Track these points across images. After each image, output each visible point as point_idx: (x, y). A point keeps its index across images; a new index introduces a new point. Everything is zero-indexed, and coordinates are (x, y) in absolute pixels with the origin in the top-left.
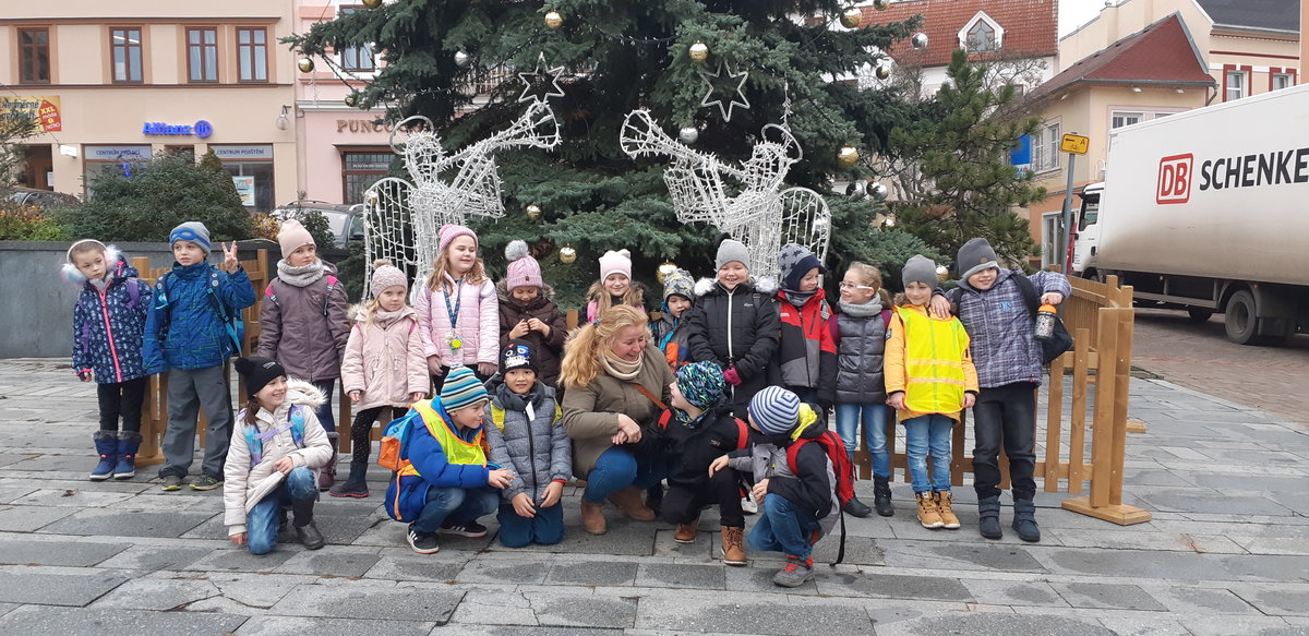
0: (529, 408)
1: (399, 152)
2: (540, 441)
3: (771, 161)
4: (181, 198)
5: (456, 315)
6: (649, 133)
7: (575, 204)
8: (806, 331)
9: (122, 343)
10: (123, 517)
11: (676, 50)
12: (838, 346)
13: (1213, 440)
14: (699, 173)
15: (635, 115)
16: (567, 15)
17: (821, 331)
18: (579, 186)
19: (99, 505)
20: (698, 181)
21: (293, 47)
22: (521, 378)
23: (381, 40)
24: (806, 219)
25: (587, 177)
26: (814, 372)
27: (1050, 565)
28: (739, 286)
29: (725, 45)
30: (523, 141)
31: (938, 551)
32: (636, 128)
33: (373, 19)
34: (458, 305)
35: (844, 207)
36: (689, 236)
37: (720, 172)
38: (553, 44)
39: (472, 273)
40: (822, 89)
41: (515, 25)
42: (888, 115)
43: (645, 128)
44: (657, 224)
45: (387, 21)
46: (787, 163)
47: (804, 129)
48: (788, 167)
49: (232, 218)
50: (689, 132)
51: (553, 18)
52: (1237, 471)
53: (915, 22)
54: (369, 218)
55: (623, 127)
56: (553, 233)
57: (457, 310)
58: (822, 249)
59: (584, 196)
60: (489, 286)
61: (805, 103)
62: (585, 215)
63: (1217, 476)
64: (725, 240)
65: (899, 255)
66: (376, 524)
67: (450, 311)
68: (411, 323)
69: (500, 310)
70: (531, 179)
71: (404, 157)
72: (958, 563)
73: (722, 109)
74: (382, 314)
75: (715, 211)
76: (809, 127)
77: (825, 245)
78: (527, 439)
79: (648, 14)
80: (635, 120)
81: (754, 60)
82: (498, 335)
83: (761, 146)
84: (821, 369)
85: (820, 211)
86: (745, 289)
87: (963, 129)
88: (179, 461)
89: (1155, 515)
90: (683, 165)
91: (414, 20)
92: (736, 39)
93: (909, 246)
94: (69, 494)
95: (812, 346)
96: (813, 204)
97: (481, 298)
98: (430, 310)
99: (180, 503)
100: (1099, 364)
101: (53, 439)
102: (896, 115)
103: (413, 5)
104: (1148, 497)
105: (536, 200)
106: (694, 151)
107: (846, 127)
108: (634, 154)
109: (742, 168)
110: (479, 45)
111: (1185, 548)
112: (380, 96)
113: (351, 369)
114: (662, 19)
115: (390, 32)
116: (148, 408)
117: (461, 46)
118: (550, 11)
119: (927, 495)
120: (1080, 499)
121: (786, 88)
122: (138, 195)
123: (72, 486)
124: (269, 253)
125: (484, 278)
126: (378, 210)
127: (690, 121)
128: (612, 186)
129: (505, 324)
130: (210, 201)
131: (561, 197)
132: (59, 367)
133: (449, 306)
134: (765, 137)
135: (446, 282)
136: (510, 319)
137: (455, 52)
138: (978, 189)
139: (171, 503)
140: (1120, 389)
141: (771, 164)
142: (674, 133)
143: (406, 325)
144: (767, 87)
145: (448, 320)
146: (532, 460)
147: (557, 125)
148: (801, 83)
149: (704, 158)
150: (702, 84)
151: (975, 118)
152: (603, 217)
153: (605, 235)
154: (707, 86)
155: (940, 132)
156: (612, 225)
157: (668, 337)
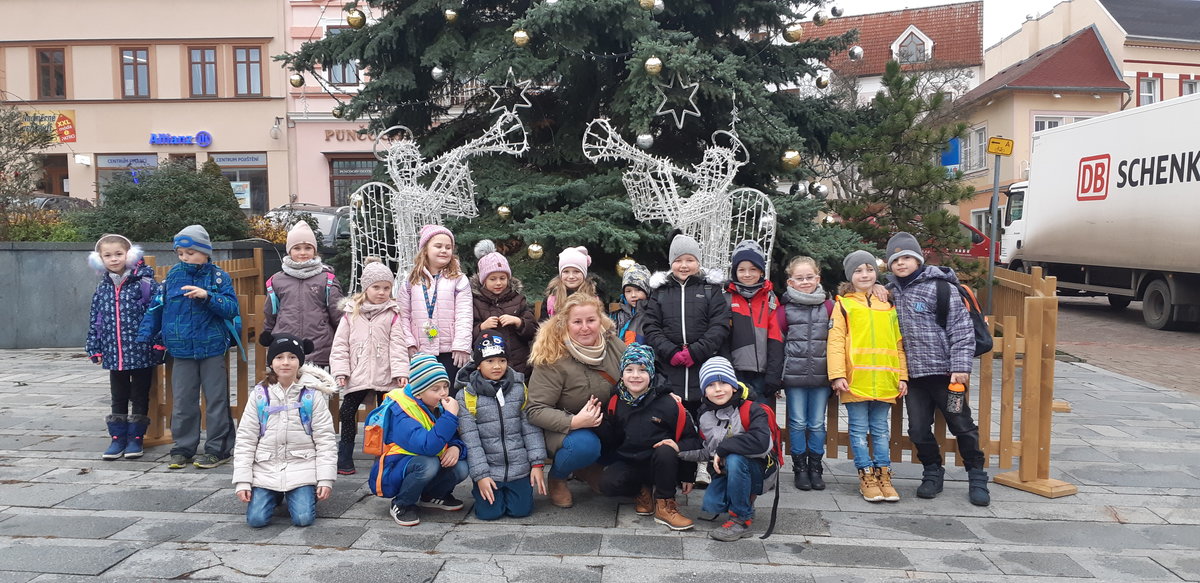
0: (500, 394)
1: (381, 159)
2: (511, 424)
3: (721, 164)
4: (184, 202)
5: (433, 307)
6: (609, 140)
7: (541, 205)
8: (755, 320)
9: (128, 335)
10: (133, 493)
11: (633, 64)
12: (785, 333)
13: (1133, 419)
14: (655, 176)
15: (596, 123)
16: (534, 33)
17: (769, 319)
18: (545, 188)
19: (112, 482)
20: (654, 183)
21: (285, 65)
22: (497, 366)
23: (365, 57)
24: (753, 217)
25: (552, 180)
26: (762, 358)
27: (983, 535)
28: (691, 277)
29: (677, 59)
30: (494, 148)
31: (879, 522)
32: (596, 136)
33: (358, 39)
34: (435, 298)
35: (788, 205)
36: (646, 233)
37: (674, 175)
38: (521, 60)
39: (449, 267)
40: (766, 98)
41: (487, 43)
42: (826, 121)
43: (605, 135)
44: (616, 222)
45: (370, 40)
46: (735, 166)
47: (751, 134)
48: (736, 170)
49: (230, 219)
50: (645, 138)
51: (521, 36)
52: (1156, 446)
53: (851, 36)
54: (354, 219)
55: (585, 135)
56: (521, 232)
57: (434, 302)
58: (768, 244)
59: (550, 198)
60: (464, 281)
61: (751, 112)
62: (551, 214)
63: (1138, 452)
64: (678, 235)
65: (840, 249)
66: (362, 499)
67: (428, 303)
68: (393, 315)
69: (473, 303)
70: (501, 182)
71: (386, 163)
72: (898, 534)
73: (675, 116)
74: (367, 306)
75: (670, 210)
76: (755, 133)
77: (771, 240)
78: (498, 422)
79: (607, 31)
80: (596, 128)
81: (704, 72)
82: (471, 327)
83: (711, 150)
84: (768, 356)
85: (766, 209)
86: (696, 281)
87: (897, 134)
88: (185, 442)
89: (1081, 488)
90: (640, 168)
91: (395, 38)
92: (688, 54)
93: (849, 241)
94: (84, 472)
95: (761, 334)
96: (760, 203)
97: (456, 292)
98: (410, 302)
99: (184, 480)
100: (1026, 350)
101: (70, 422)
102: (835, 121)
103: (393, 25)
104: (1074, 471)
105: (506, 201)
106: (650, 155)
107: (790, 133)
108: (595, 159)
109: (694, 171)
110: (454, 60)
111: (1109, 519)
112: (364, 108)
113: (338, 356)
114: (619, 36)
115: (373, 50)
116: (156, 393)
117: (437, 62)
118: (518, 30)
119: (868, 471)
120: (1010, 474)
122: (145, 199)
123: (86, 465)
124: (264, 251)
125: (459, 274)
126: (363, 212)
127: (646, 129)
128: (576, 188)
129: (478, 315)
130: (210, 203)
131: (529, 199)
132: (74, 357)
133: (427, 298)
134: (714, 142)
135: (425, 277)
136: (482, 311)
137: (432, 68)
138: (911, 188)
139: (176, 480)
140: (1045, 371)
141: (721, 167)
142: (631, 139)
143: (389, 316)
144: (717, 97)
145: (426, 312)
146: (503, 441)
147: (525, 133)
148: (747, 93)
149: (659, 162)
150: (657, 95)
151: (908, 123)
152: (567, 217)
153: (569, 233)
154: (661, 96)
155: (876, 137)
156: (576, 224)
157: (626, 326)
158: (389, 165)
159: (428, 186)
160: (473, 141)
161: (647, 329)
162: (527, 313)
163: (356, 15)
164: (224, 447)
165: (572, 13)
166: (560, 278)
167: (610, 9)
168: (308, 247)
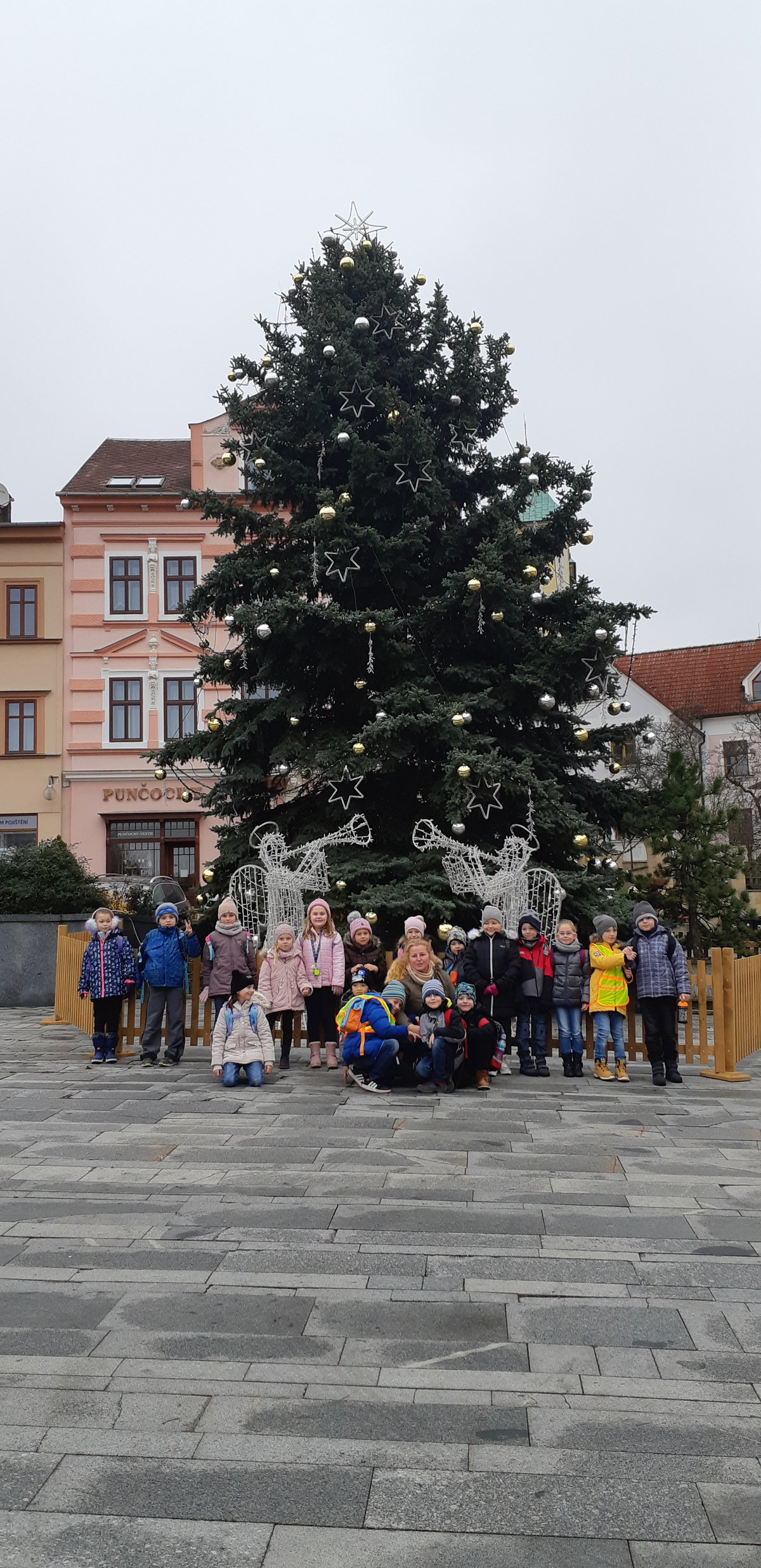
1: (254, 846)
3: (518, 850)
5: (318, 955)
6: (432, 835)
7: (373, 879)
8: (535, 962)
9: (108, 972)
11: (448, 768)
12: (554, 971)
14: (467, 860)
15: (423, 822)
16: (369, 744)
17: (544, 962)
18: (375, 866)
20: (466, 865)
21: (150, 760)
22: (360, 989)
24: (546, 889)
26: (540, 988)
28: (495, 934)
29: (483, 766)
30: (346, 840)
32: (423, 831)
33: (214, 739)
34: (319, 949)
35: (579, 880)
36: (461, 903)
37: (481, 858)
38: (357, 762)
39: (325, 929)
41: (323, 744)
42: (622, 802)
43: (430, 830)
44: (436, 894)
45: (225, 740)
46: (528, 851)
47: (545, 822)
48: (529, 854)
50: (459, 827)
51: (359, 746)
55: (415, 831)
56: (360, 902)
57: (318, 951)
58: (556, 912)
59: (380, 873)
60: (338, 937)
61: (545, 803)
62: (381, 887)
64: (487, 906)
67: (314, 952)
68: (299, 959)
69: (345, 951)
71: (258, 849)
73: (482, 810)
74: (282, 953)
75: (479, 886)
76: (549, 820)
77: (558, 909)
79: (426, 741)
80: (423, 826)
81: (505, 773)
82: (344, 968)
83: (510, 839)
84: (544, 986)
85: (553, 885)
86: (500, 936)
87: (684, 814)
88: (151, 1049)
90: (456, 853)
91: (248, 742)
92: (491, 763)
95: (539, 971)
96: (549, 880)
97: (333, 944)
102: (630, 801)
103: (247, 732)
105: (343, 876)
106: (463, 844)
107: (580, 819)
108: (422, 848)
109: (497, 855)
110: (298, 759)
113: (266, 988)
114: (437, 746)
115: (230, 750)
117: (283, 760)
118: (355, 743)
119: (603, 1061)
121: (530, 793)
125: (335, 932)
127: (459, 820)
128: (401, 865)
129: (348, 960)
131: (362, 874)
133: (313, 949)
134: (513, 834)
136: (352, 959)
137: (280, 765)
140: (726, 998)
141: (518, 852)
142: (448, 831)
143: (297, 960)
144: (516, 793)
145: (313, 958)
147: (370, 829)
148: (541, 790)
149: (469, 849)
150: (467, 794)
151: (688, 807)
152: (395, 889)
153: (398, 902)
154: (471, 794)
155: (665, 816)
156: (404, 895)
157: (451, 968)
158: (261, 852)
159: (293, 869)
160: (329, 835)
161: (467, 967)
162: (382, 963)
163: (216, 722)
164: (177, 1053)
165: (399, 728)
166: (406, 937)
167: (429, 725)
168: (231, 915)
